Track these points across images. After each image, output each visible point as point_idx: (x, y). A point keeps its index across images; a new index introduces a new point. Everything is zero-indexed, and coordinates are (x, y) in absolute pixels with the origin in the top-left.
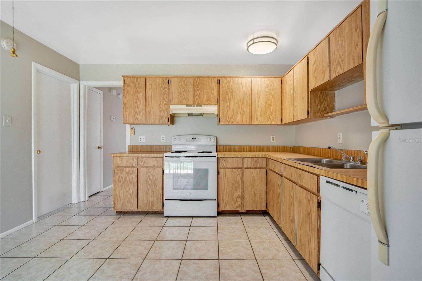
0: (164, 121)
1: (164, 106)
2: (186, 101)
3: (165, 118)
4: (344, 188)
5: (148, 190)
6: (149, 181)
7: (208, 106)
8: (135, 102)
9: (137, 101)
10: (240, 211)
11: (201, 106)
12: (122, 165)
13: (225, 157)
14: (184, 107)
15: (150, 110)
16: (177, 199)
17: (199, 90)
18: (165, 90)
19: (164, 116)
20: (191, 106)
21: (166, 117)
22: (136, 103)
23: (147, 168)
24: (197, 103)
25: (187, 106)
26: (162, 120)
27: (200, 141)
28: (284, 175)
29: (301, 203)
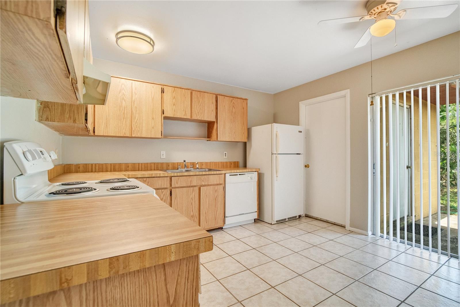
4: (239, 175)
28: (176, 186)
29: (207, 196)
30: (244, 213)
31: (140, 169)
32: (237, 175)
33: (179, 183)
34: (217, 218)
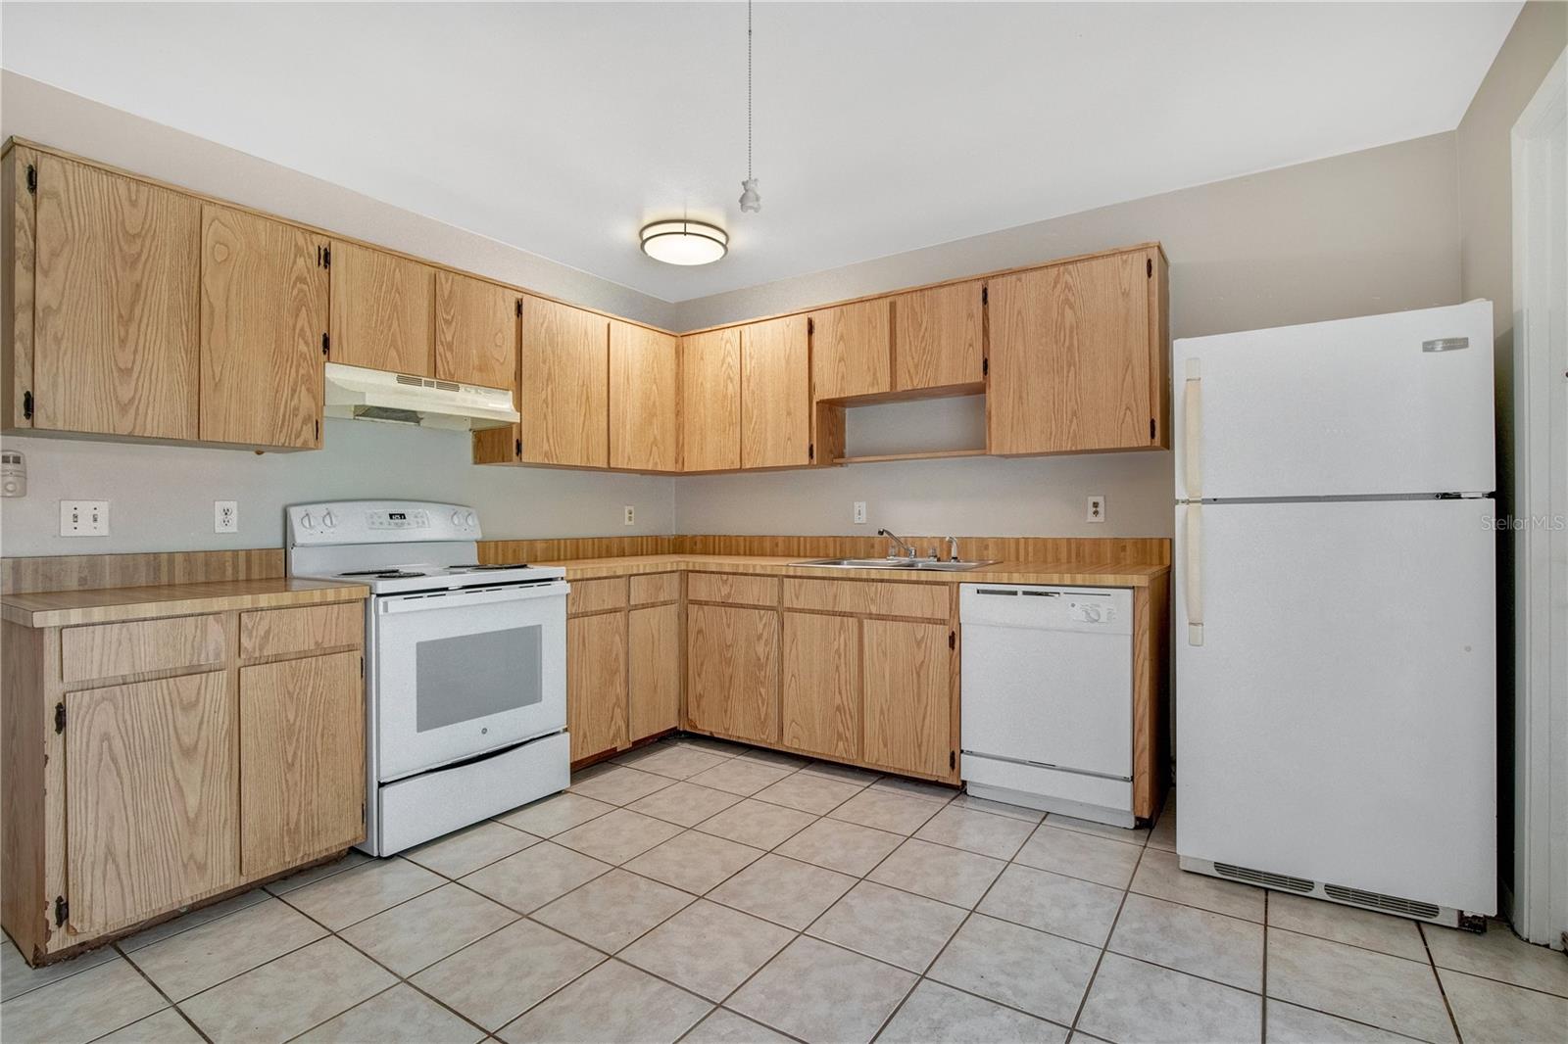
0: (298, 436)
1: (298, 366)
2: (399, 356)
3: (305, 422)
5: (290, 766)
6: (292, 721)
7: (482, 390)
8: (120, 316)
9: (132, 311)
10: (618, 750)
11: (456, 388)
12: (125, 670)
13: (585, 577)
14: (389, 380)
15: (217, 371)
16: (433, 767)
17: (451, 323)
18: (301, 291)
19: (296, 409)
20: (418, 382)
21: (310, 417)
22: (125, 321)
23: (278, 659)
24: (445, 374)
25: (401, 380)
26: (284, 431)
27: (421, 527)
28: (795, 606)
29: (885, 654)
30: (1059, 764)
31: (802, 554)
32: (1015, 593)
33: (802, 598)
34: (925, 744)
